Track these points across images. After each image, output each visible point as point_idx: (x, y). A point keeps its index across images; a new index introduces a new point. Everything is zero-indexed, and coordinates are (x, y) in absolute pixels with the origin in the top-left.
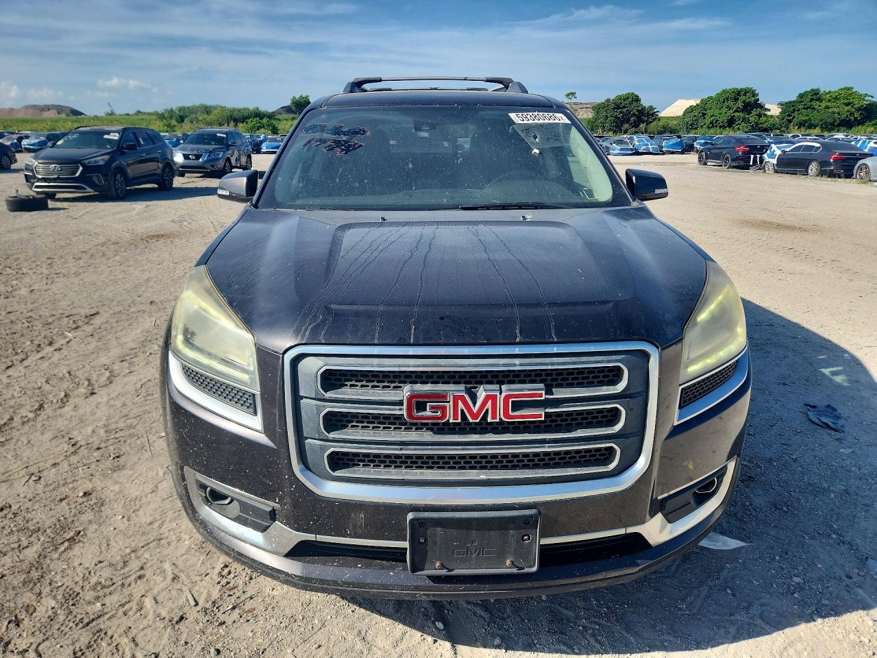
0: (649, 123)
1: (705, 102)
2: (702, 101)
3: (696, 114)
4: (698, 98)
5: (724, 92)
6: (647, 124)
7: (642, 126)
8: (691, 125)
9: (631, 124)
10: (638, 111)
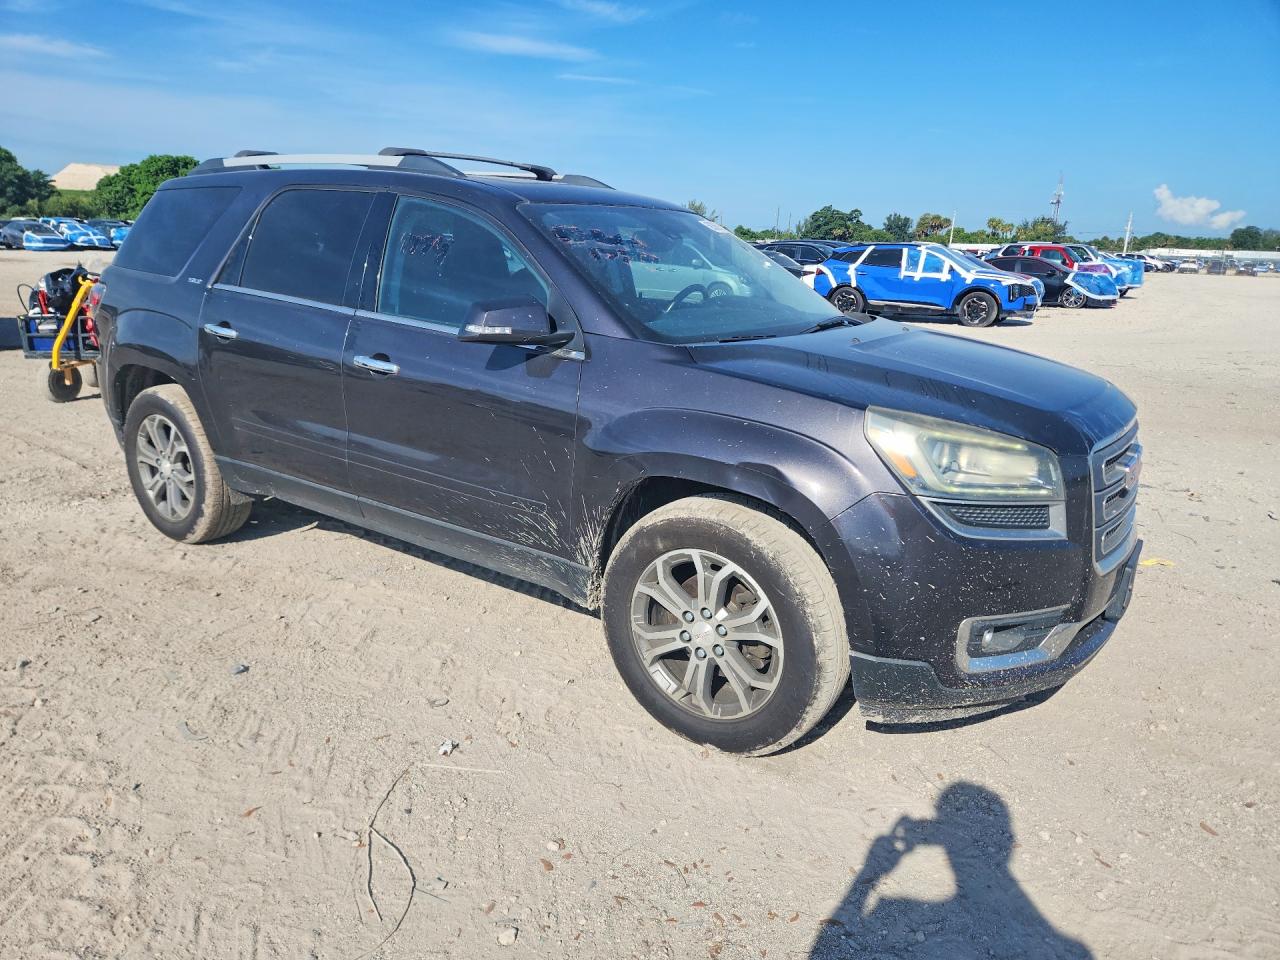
0: (42, 199)
1: (127, 172)
2: (122, 170)
3: (119, 188)
4: (114, 164)
5: (153, 160)
6: (40, 201)
7: (32, 203)
8: (115, 205)
9: (9, 199)
10: (17, 177)
